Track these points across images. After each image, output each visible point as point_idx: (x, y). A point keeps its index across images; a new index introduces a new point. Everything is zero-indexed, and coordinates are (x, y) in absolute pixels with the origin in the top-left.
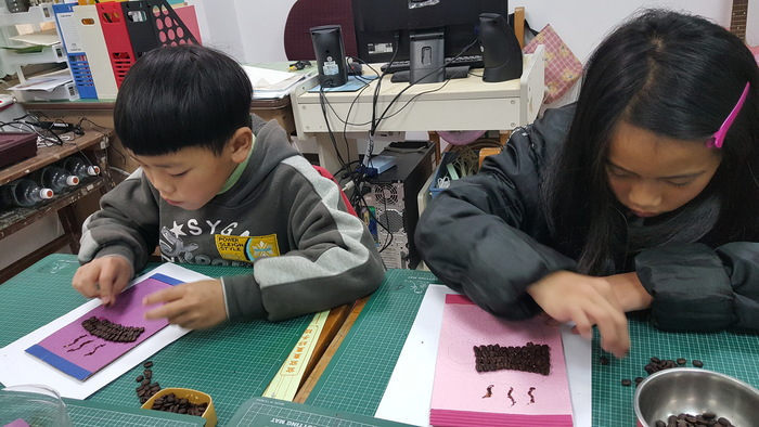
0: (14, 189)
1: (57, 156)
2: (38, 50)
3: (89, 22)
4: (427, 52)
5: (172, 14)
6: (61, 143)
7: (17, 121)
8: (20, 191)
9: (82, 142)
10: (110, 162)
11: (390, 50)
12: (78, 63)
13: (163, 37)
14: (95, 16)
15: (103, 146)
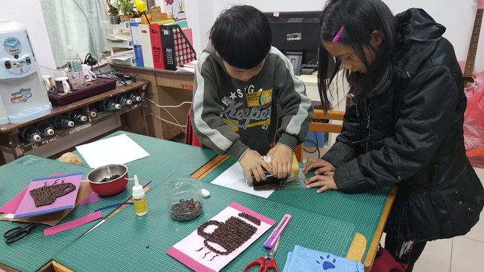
0: (104, 103)
1: (124, 90)
2: (121, 41)
3: (145, 32)
4: (294, 61)
5: (181, 32)
6: (126, 85)
7: (109, 73)
8: (107, 104)
9: (135, 85)
10: (146, 96)
12: (138, 49)
13: (176, 42)
14: (148, 29)
15: (144, 88)
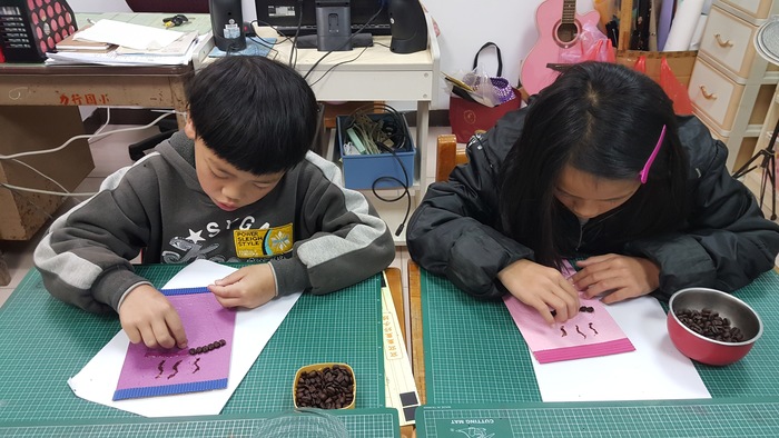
4: (334, 21)
11: (293, 13)
